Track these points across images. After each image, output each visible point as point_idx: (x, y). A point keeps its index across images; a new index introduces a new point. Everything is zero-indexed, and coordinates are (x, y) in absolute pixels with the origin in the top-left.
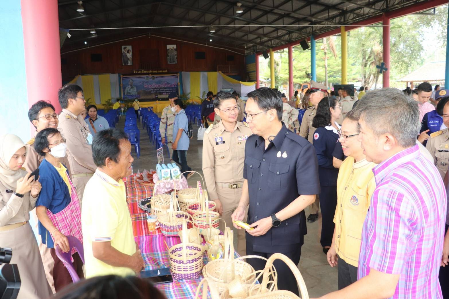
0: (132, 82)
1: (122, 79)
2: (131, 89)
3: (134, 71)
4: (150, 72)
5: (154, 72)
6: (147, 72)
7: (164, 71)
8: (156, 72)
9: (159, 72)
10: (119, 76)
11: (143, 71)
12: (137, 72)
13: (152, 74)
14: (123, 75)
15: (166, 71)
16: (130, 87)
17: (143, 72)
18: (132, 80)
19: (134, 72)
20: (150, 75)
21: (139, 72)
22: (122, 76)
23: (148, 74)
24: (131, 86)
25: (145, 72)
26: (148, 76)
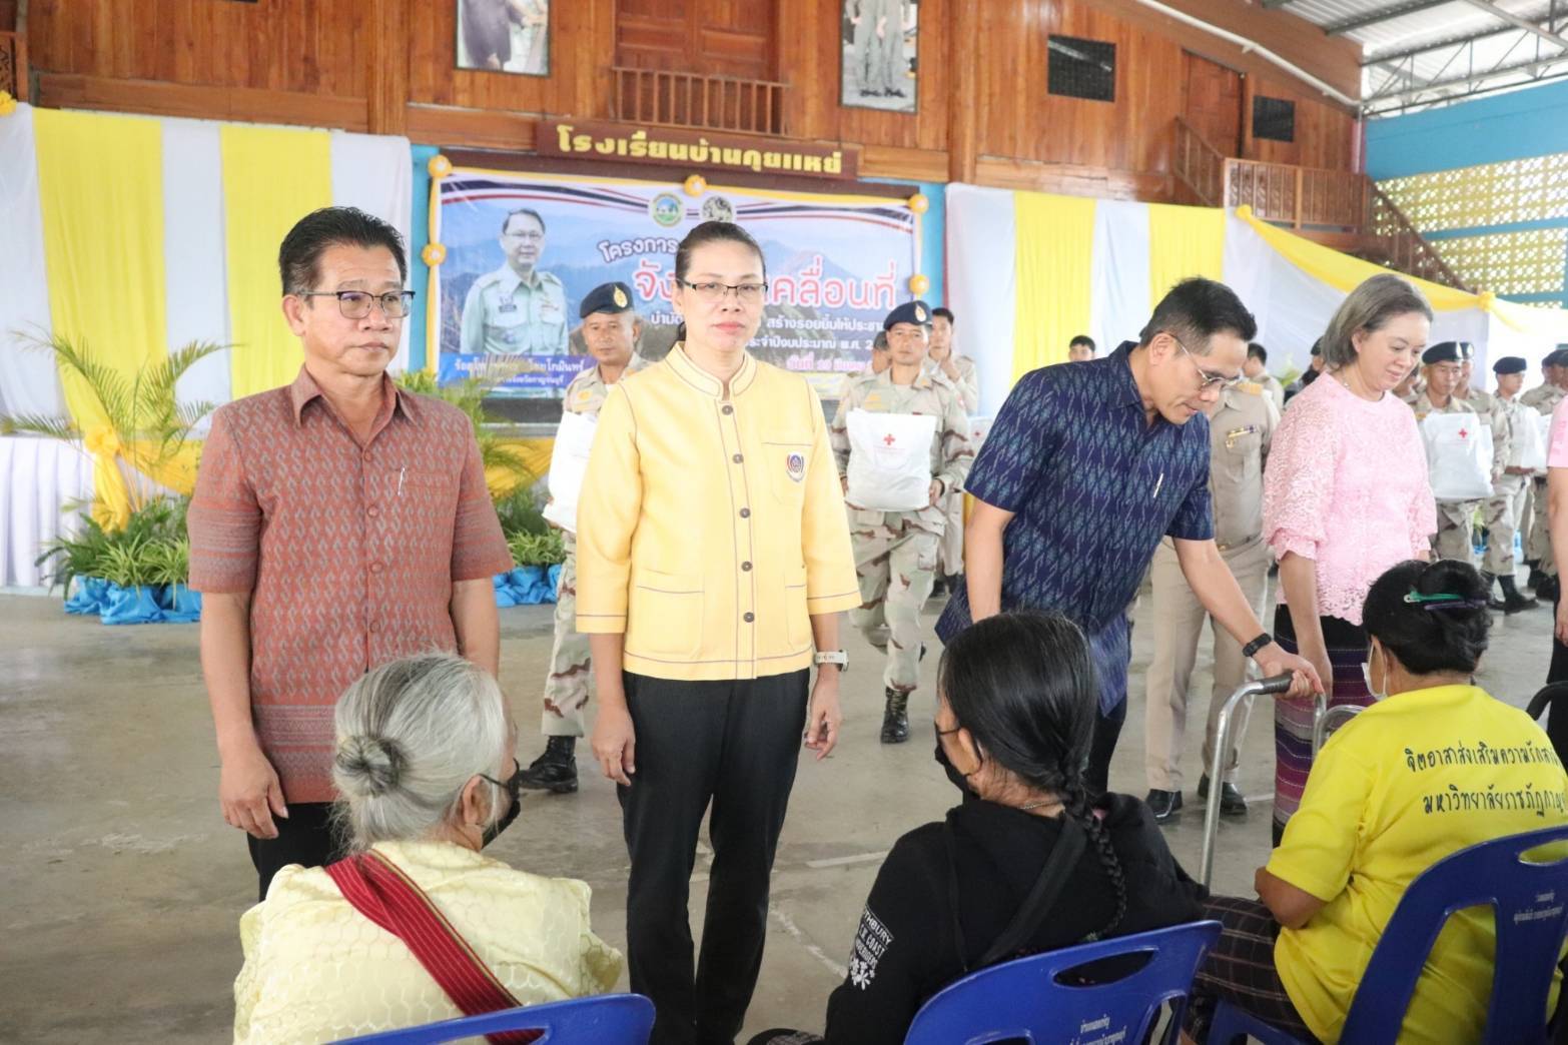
0: (533, 235)
1: (438, 196)
2: (520, 300)
3: (563, 131)
4: (699, 155)
5: (732, 157)
6: (678, 153)
7: (812, 164)
8: (752, 159)
9: (773, 161)
10: (420, 165)
11: (641, 135)
12: (583, 144)
13: (715, 173)
14: (458, 158)
15: (834, 165)
16: (508, 277)
17: (640, 145)
18: (534, 214)
19: (564, 146)
20: (697, 183)
21: (606, 147)
22: (441, 168)
23: (678, 171)
24: (522, 269)
25: (658, 150)
26: (672, 188)
